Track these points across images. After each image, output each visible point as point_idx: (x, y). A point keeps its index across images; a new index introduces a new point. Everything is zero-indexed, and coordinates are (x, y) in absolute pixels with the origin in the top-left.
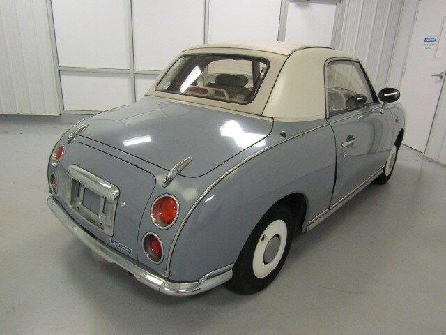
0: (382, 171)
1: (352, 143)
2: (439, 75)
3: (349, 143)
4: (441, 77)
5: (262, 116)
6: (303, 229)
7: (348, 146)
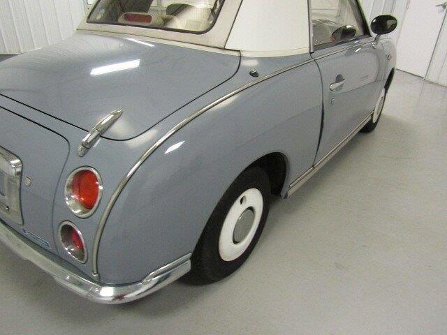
0: (370, 118)
1: (342, 85)
2: (442, 5)
3: (338, 84)
4: (444, 6)
5: (224, 49)
6: (283, 194)
7: (336, 89)
